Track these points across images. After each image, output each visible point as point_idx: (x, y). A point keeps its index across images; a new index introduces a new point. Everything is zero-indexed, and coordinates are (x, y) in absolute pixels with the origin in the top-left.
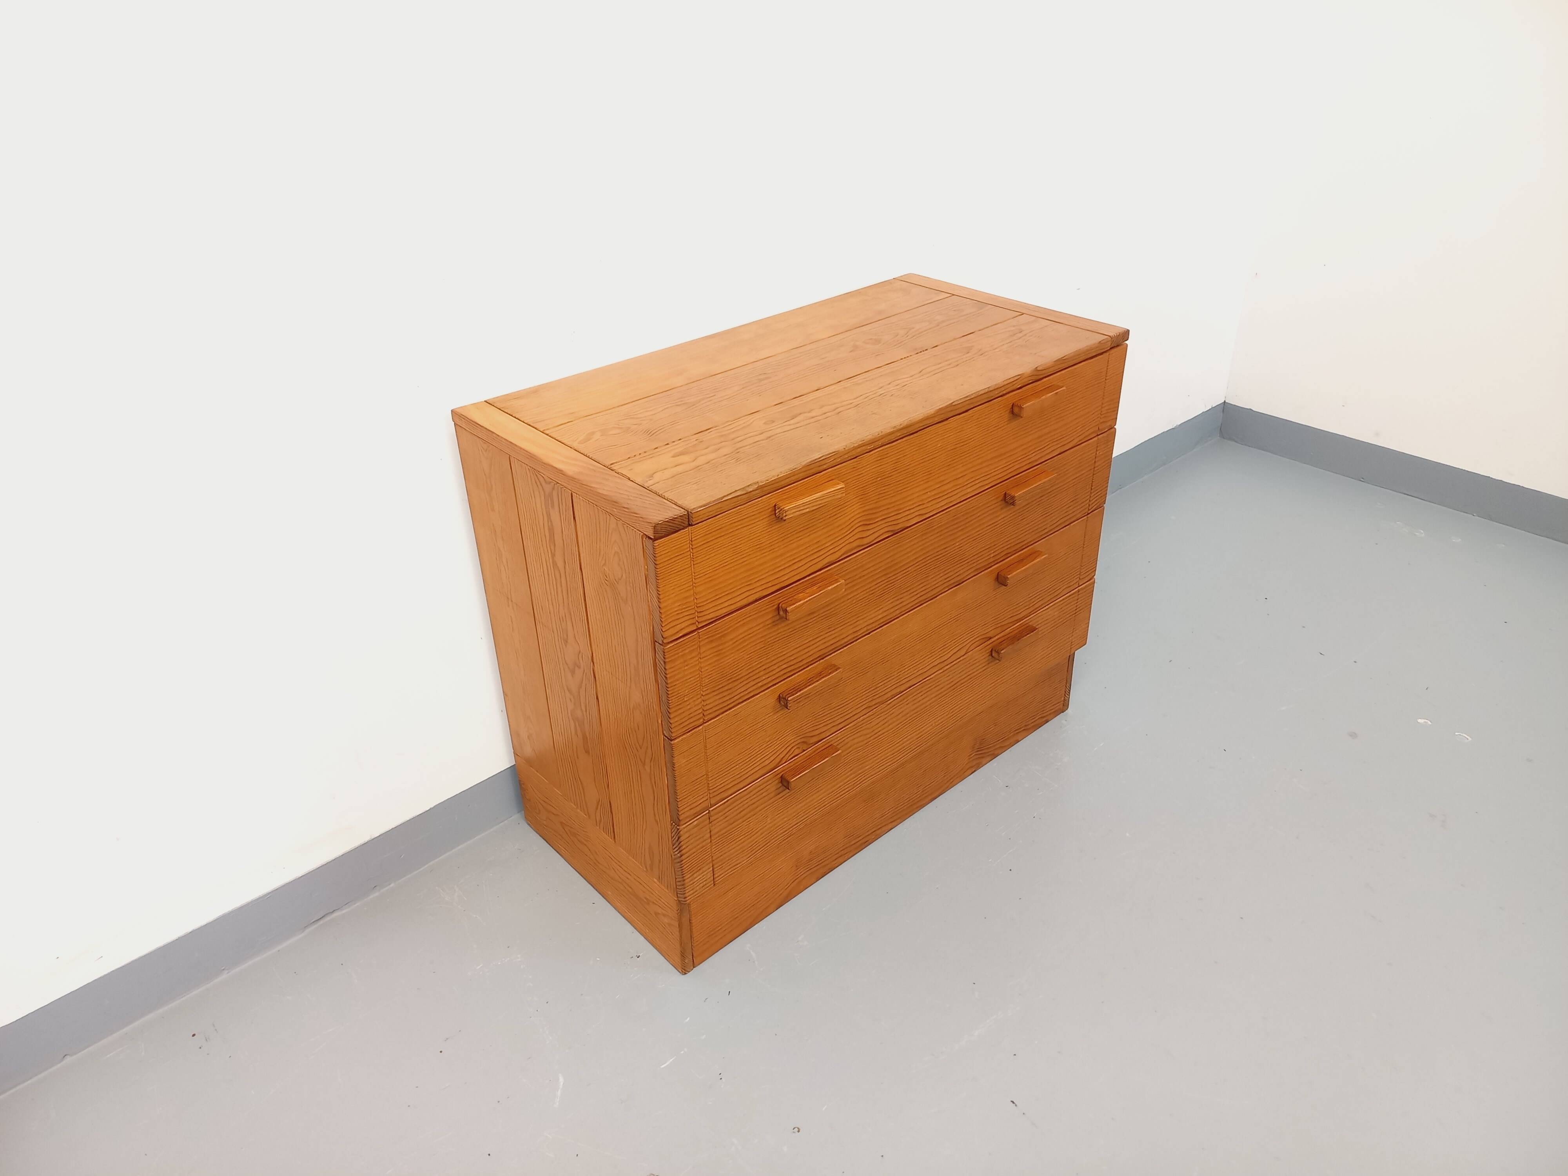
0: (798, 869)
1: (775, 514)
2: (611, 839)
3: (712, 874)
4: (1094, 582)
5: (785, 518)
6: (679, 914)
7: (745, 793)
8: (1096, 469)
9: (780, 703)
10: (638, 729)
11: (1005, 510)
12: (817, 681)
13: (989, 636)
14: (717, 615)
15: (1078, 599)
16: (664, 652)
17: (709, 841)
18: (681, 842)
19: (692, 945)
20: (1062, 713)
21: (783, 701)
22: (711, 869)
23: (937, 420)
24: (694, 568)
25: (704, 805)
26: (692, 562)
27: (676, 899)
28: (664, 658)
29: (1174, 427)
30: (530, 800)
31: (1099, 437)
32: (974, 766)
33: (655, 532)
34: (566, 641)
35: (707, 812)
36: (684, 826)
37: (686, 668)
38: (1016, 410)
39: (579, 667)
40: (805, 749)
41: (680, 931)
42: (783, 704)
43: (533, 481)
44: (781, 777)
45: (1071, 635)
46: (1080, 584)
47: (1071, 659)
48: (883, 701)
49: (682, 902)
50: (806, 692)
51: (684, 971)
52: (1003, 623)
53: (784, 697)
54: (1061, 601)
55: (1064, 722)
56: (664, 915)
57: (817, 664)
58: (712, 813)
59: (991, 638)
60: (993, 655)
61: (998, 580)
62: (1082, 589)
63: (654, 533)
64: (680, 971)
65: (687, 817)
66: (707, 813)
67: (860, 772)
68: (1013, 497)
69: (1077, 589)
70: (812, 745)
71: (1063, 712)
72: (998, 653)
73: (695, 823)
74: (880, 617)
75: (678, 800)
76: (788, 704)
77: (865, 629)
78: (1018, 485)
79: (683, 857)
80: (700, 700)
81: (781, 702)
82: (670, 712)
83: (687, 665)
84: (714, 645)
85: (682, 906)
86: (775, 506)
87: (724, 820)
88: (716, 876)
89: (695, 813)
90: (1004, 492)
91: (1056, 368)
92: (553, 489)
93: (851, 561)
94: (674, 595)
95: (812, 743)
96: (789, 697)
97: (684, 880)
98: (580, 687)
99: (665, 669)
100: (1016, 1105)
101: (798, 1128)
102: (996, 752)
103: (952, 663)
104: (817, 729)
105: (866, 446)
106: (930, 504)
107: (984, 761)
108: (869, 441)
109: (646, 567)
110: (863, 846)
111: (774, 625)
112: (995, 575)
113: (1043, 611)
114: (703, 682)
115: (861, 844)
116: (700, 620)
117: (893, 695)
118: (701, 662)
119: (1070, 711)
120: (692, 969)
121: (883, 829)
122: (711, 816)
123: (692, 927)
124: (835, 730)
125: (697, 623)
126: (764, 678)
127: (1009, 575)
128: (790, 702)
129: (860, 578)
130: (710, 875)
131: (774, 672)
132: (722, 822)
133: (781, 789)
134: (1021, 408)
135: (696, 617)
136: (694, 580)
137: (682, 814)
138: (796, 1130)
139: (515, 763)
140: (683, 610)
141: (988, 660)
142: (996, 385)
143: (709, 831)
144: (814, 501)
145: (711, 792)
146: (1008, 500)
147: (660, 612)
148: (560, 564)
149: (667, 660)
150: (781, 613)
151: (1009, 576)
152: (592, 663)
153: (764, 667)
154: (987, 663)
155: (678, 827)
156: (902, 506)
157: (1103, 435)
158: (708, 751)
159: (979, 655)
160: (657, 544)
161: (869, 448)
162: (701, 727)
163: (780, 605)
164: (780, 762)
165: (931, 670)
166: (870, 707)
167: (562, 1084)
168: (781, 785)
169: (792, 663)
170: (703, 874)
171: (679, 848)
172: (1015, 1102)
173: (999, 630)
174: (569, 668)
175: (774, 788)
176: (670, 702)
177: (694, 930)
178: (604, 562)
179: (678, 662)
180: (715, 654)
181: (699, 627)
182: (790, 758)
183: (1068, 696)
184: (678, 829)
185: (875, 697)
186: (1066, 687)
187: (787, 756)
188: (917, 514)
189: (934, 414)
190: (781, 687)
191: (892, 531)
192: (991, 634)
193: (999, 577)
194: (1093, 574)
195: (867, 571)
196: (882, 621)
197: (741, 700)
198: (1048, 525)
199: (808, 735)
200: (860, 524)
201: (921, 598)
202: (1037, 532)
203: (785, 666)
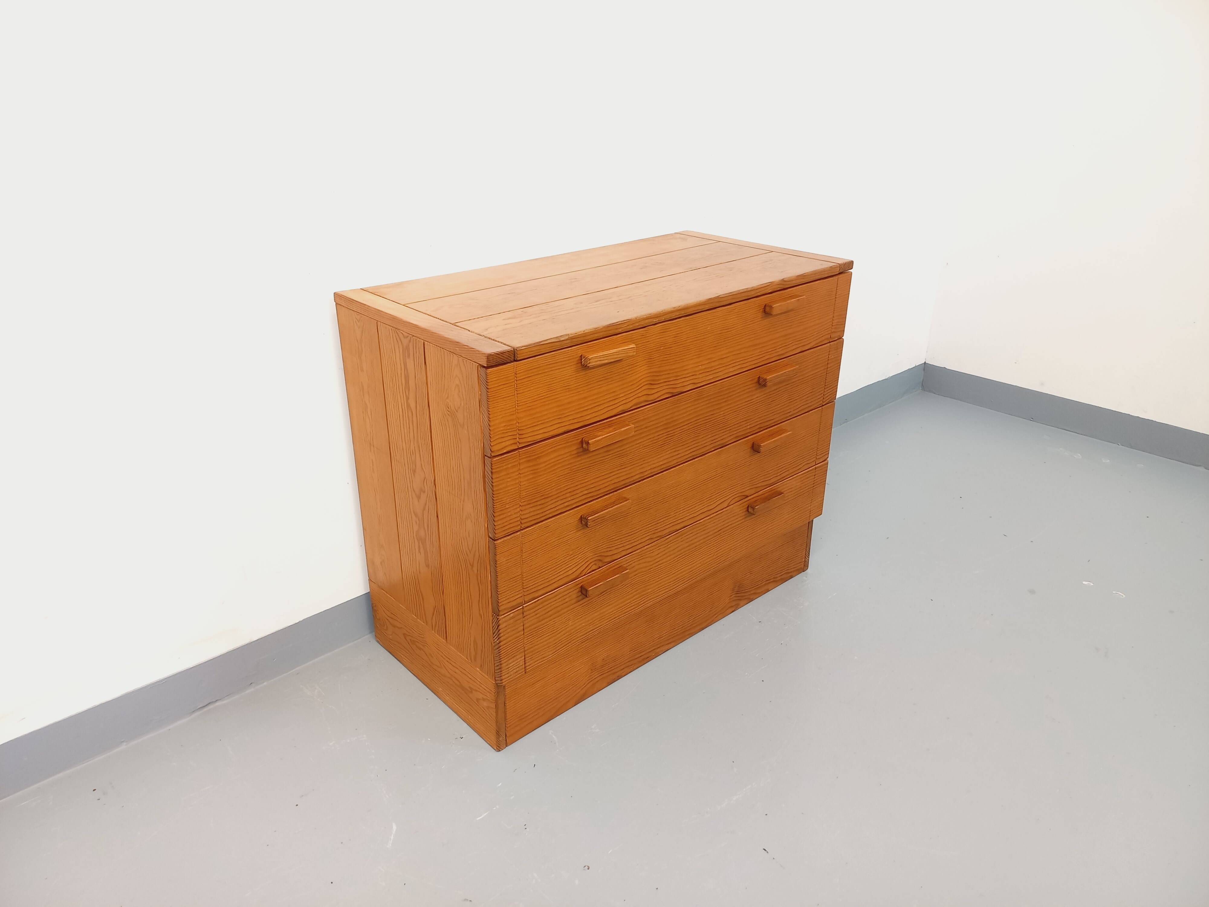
0: (592, 672)
1: (581, 363)
2: (444, 639)
3: (524, 663)
4: (827, 464)
5: (588, 365)
6: (496, 696)
7: (552, 595)
8: (828, 369)
9: (581, 523)
10: (469, 536)
11: (758, 391)
12: (612, 507)
14: (535, 439)
15: (815, 475)
16: (492, 464)
17: (523, 633)
18: (499, 630)
19: (506, 726)
20: (803, 573)
21: (583, 521)
22: (524, 657)
23: (707, 307)
24: (517, 397)
25: (519, 601)
26: (516, 391)
27: (494, 683)
28: (491, 469)
29: (886, 378)
30: (379, 620)
31: (831, 343)
32: (735, 608)
33: (488, 360)
34: (414, 471)
35: (522, 607)
36: (503, 616)
37: (508, 480)
38: (767, 309)
39: (424, 492)
40: (601, 566)
41: (497, 712)
42: (584, 523)
43: (395, 338)
44: (581, 587)
45: (810, 505)
46: (817, 463)
47: (810, 524)
48: (662, 535)
49: (498, 684)
50: (602, 514)
51: (498, 748)
52: (758, 486)
53: (585, 517)
54: (802, 474)
55: (805, 578)
56: (484, 700)
57: (611, 495)
58: (525, 609)
59: (747, 497)
60: (749, 510)
61: (753, 448)
62: (818, 467)
63: (487, 362)
64: (495, 748)
65: (505, 609)
66: (521, 609)
67: (643, 593)
68: (765, 380)
69: (814, 467)
70: (606, 563)
71: (803, 571)
72: (753, 508)
73: (512, 615)
74: (660, 464)
75: (498, 593)
76: (588, 523)
77: (649, 472)
78: (769, 371)
79: (501, 644)
80: (518, 509)
81: (583, 522)
82: (494, 515)
83: (509, 478)
84: (531, 464)
85: (499, 688)
86: (581, 356)
87: (535, 617)
88: (527, 664)
89: (512, 607)
90: (758, 376)
91: (798, 282)
92: (410, 341)
93: (640, 412)
94: (501, 416)
95: (606, 562)
96: (588, 517)
97: (501, 665)
98: (424, 509)
99: (492, 478)
100: (767, 852)
101: (588, 866)
102: (751, 597)
103: (716, 512)
104: (610, 551)
105: (653, 319)
106: (701, 376)
107: (742, 602)
108: (655, 315)
109: (480, 392)
110: (646, 661)
111: (578, 456)
112: (750, 445)
113: (788, 480)
114: (522, 495)
115: (643, 660)
116: (521, 441)
117: (670, 532)
118: (521, 477)
119: (809, 571)
120: (505, 748)
122: (525, 612)
123: (506, 709)
124: (625, 554)
125: (518, 443)
126: (570, 499)
127: (762, 443)
128: (589, 521)
129: (646, 428)
130: (522, 663)
131: (577, 496)
132: (533, 618)
133: (581, 598)
134: (771, 307)
135: (518, 439)
136: (516, 406)
137: (501, 606)
138: (587, 867)
139: (369, 591)
140: (508, 431)
141: (746, 515)
142: (752, 287)
143: (522, 624)
144: (611, 354)
145: (525, 590)
146: (761, 383)
147: (489, 429)
148: (413, 405)
149: (493, 471)
150: (584, 445)
151: (762, 445)
152: (434, 486)
153: (569, 490)
154: (744, 517)
155: (498, 617)
156: (679, 374)
157: (834, 342)
158: (524, 554)
159: (738, 509)
160: (489, 372)
161: (654, 321)
162: (519, 533)
163: (584, 439)
164: (580, 573)
165: (700, 515)
166: (653, 538)
167: (395, 830)
168: (580, 594)
169: (593, 490)
170: (516, 661)
171: (498, 636)
172: (766, 849)
173: (753, 491)
174: (416, 494)
175: (575, 596)
176: (495, 507)
177: (507, 712)
178: (447, 396)
179: (503, 474)
180: (532, 472)
181: (520, 447)
182: (588, 572)
183: (808, 558)
184: (498, 619)
185: (657, 531)
186: (806, 550)
187: (587, 569)
188: (691, 382)
189: (705, 302)
190: (582, 510)
191: (672, 393)
192: (747, 493)
193: (754, 445)
194: (827, 457)
195: (651, 423)
196: (663, 467)
197: (551, 515)
198: (792, 410)
199: (603, 554)
200: (646, 383)
201: (693, 454)
202: (783, 413)
203: (586, 492)
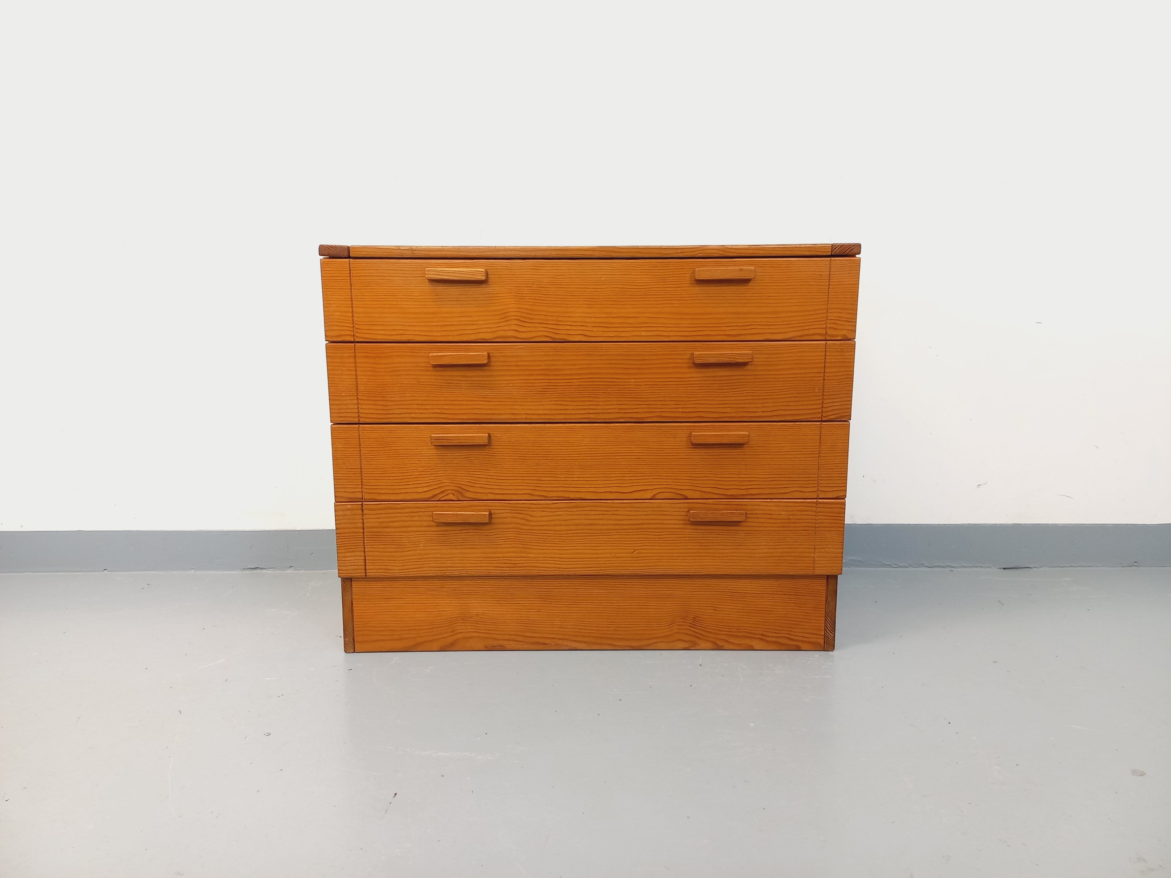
3: (364, 564)
4: (844, 504)
5: (426, 277)
6: (343, 591)
7: (397, 506)
8: (827, 375)
11: (695, 371)
12: (464, 434)
13: (685, 494)
14: (374, 338)
15: (818, 513)
17: (361, 530)
19: (353, 628)
20: (822, 652)
22: (362, 557)
23: (597, 254)
24: (353, 292)
25: (357, 495)
26: (352, 287)
31: (829, 342)
32: (691, 645)
35: (361, 503)
36: (339, 504)
40: (460, 499)
45: (812, 550)
46: (820, 497)
48: (549, 497)
50: (448, 437)
51: (347, 651)
52: (704, 489)
54: (793, 503)
57: (472, 425)
58: (364, 506)
59: (688, 499)
60: (692, 518)
61: (690, 439)
62: (823, 503)
64: (345, 649)
65: (341, 497)
69: (816, 500)
70: (468, 499)
71: (826, 650)
73: (349, 507)
74: (541, 412)
77: (524, 416)
80: (356, 402)
83: (344, 367)
84: (369, 361)
87: (377, 520)
88: (367, 567)
89: (350, 498)
90: (691, 352)
91: (751, 253)
94: (334, 305)
95: (468, 497)
100: (395, 797)
101: (270, 734)
103: (635, 500)
104: (472, 486)
106: (594, 329)
107: (703, 644)
108: (521, 249)
110: (541, 647)
111: (425, 369)
114: (359, 388)
115: (538, 643)
116: (358, 335)
117: (560, 497)
118: (357, 370)
119: (836, 653)
120: (352, 653)
121: (566, 643)
122: (363, 509)
123: (354, 610)
124: (493, 498)
125: (354, 336)
126: (417, 411)
128: (432, 438)
129: (517, 366)
130: (362, 563)
131: (426, 411)
132: (374, 520)
135: (355, 332)
136: (352, 300)
138: (268, 734)
140: (342, 321)
141: (685, 520)
142: (671, 246)
143: (361, 521)
144: (453, 272)
145: (364, 487)
146: (695, 361)
151: (693, 433)
154: (684, 523)
156: (561, 319)
157: (834, 342)
158: (362, 449)
159: (670, 508)
162: (357, 425)
164: (434, 497)
165: (607, 493)
166: (532, 495)
169: (445, 411)
170: (355, 558)
172: (397, 795)
173: (699, 495)
175: (426, 519)
177: (355, 614)
179: (336, 360)
180: (370, 369)
181: (356, 340)
182: (443, 499)
183: (830, 633)
185: (540, 489)
186: (826, 620)
187: (442, 495)
188: (580, 333)
189: (592, 249)
190: (434, 429)
191: (551, 337)
194: (841, 494)
195: (524, 363)
196: (543, 417)
197: (394, 421)
198: (759, 410)
199: (463, 487)
200: (517, 318)
201: (591, 416)
202: (742, 410)
203: (438, 411)
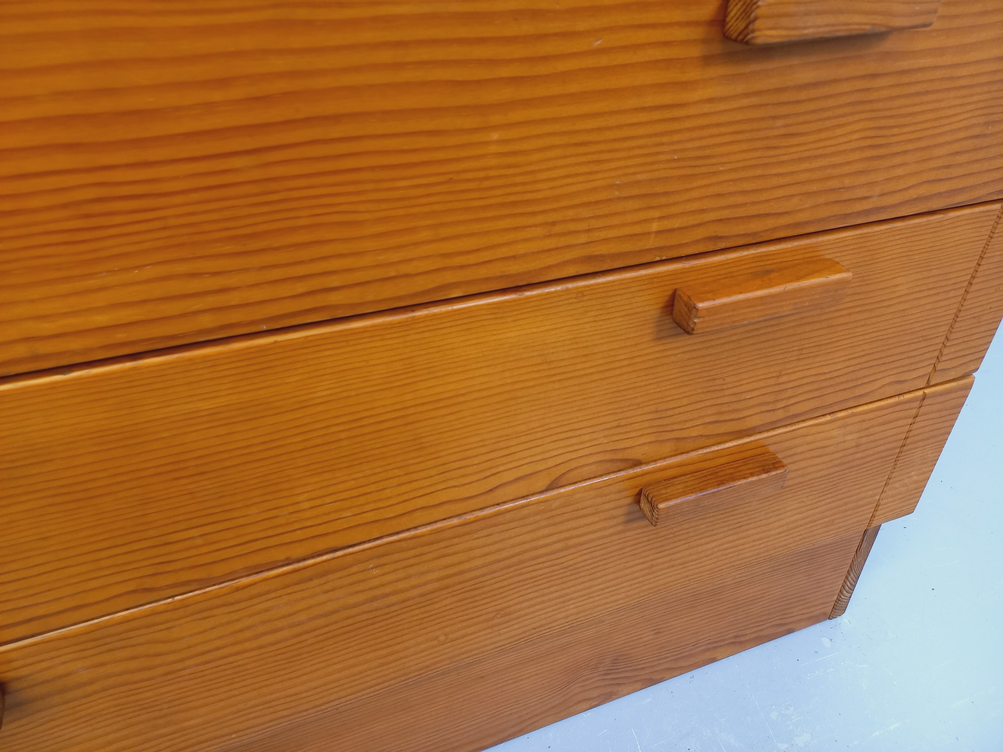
4: (969, 387)
13: (633, 456)
15: (915, 416)
20: (827, 622)
45: (876, 488)
46: (932, 383)
47: (868, 535)
52: (685, 434)
54: (872, 411)
55: (826, 642)
59: (636, 463)
61: (671, 313)
62: (935, 395)
69: (920, 393)
71: (829, 620)
72: (655, 502)
112: (662, 296)
113: (810, 425)
119: (844, 619)
127: (703, 301)
151: (700, 305)
183: (847, 596)
186: (845, 580)
192: (637, 454)
193: (676, 303)
194: (973, 367)
198: (877, 190)
202: (833, 197)
